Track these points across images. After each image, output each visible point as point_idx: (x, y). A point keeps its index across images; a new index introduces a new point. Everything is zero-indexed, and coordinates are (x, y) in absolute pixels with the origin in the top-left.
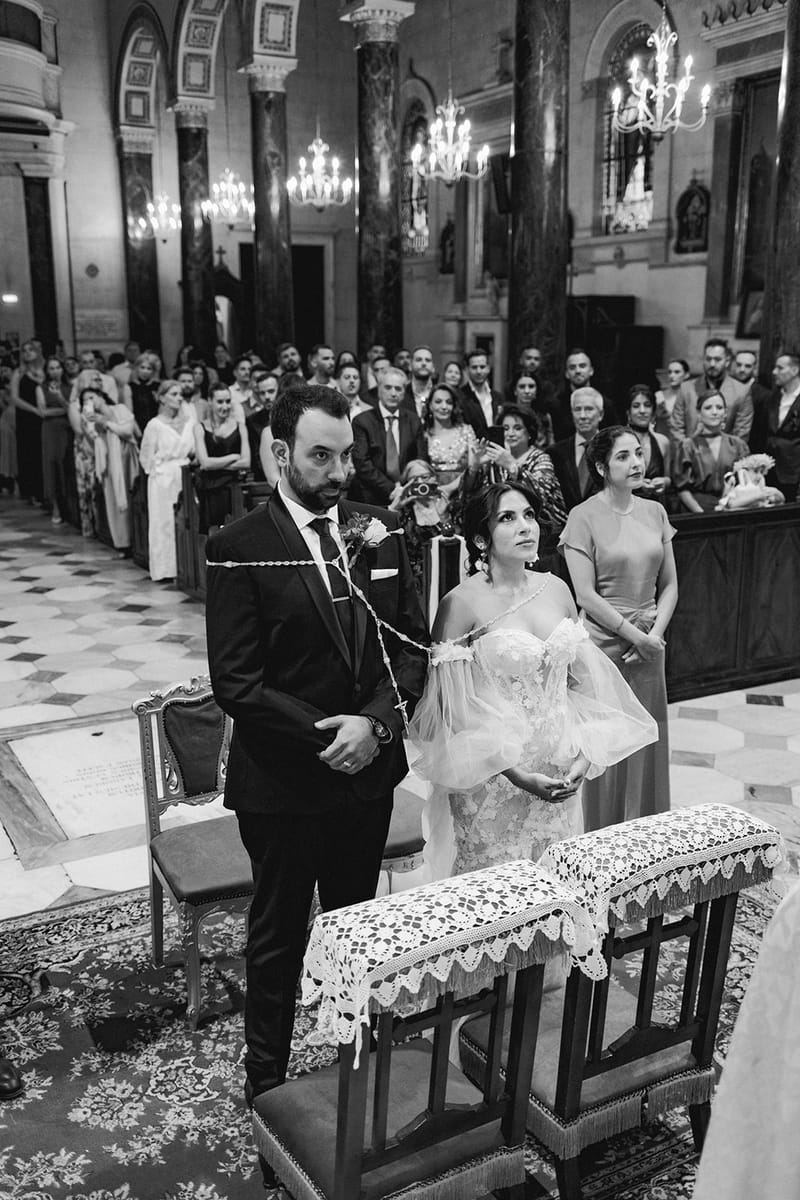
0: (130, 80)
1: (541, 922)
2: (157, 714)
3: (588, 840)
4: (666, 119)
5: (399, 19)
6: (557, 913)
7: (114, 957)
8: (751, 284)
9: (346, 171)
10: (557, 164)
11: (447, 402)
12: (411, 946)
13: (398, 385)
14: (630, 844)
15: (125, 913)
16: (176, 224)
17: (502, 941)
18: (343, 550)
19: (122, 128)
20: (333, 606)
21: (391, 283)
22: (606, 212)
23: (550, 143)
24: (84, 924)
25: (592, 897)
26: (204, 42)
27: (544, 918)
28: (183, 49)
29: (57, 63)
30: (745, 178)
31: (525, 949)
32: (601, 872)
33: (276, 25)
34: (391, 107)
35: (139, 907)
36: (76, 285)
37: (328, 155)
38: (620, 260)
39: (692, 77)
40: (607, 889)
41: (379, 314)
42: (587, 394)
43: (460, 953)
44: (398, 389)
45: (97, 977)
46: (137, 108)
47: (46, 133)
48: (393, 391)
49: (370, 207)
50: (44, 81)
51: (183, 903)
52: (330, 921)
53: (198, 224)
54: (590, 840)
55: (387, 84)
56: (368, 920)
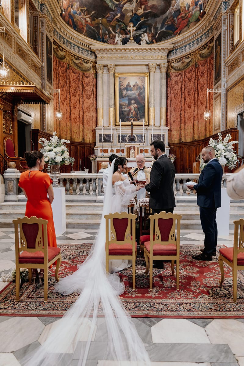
7: (190, 295)
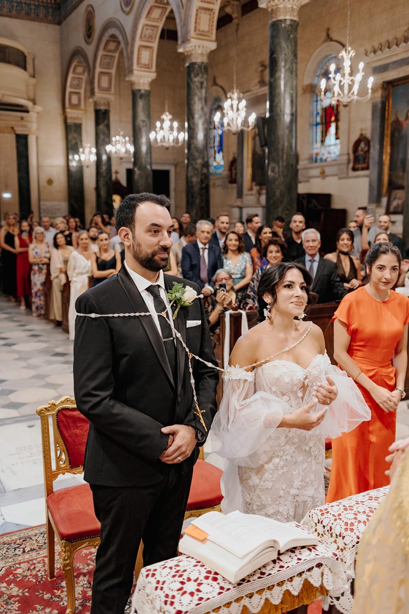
0: (71, 87)
1: (308, 573)
2: (53, 415)
3: (336, 507)
4: (350, 95)
5: (209, 51)
6: (319, 565)
7: (24, 572)
8: (393, 186)
9: (181, 129)
10: (291, 121)
11: (236, 240)
12: (210, 596)
13: (208, 230)
14: (367, 511)
15: (34, 541)
16: (93, 158)
17: (279, 588)
18: (168, 307)
19: (68, 110)
20: (163, 343)
21: (204, 185)
22: (315, 151)
23: (287, 110)
24: (8, 549)
25: (342, 550)
26: (109, 66)
27: (310, 570)
28: (98, 70)
29: (34, 76)
30: (388, 132)
31: (295, 593)
32: (349, 532)
33: (146, 56)
34: (204, 95)
35: (43, 537)
36: (41, 189)
37: (172, 120)
38: (323, 175)
39: (363, 74)
40: (354, 546)
41: (197, 201)
42: (312, 232)
43: (248, 599)
44: (208, 233)
45: (12, 585)
46: (75, 100)
47: (27, 111)
48: (206, 234)
49: (193, 146)
50: (27, 86)
51: (64, 541)
52: (151, 573)
53: (104, 157)
54: (338, 508)
55: (202, 83)
56: (178, 574)
